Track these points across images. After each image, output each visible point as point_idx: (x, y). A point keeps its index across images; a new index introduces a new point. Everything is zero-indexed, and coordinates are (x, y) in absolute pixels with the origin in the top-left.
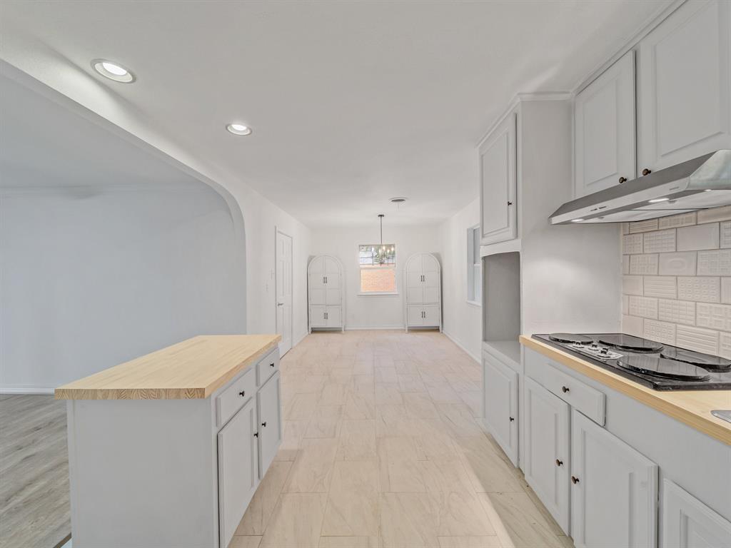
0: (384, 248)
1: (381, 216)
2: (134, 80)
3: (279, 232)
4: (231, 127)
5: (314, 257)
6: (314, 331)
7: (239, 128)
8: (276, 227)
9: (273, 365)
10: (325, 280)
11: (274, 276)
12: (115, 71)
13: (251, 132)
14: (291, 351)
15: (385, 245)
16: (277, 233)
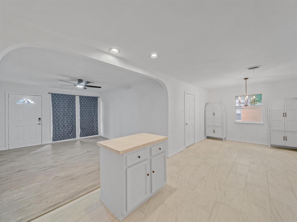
0: (247, 97)
1: (246, 79)
2: (119, 52)
3: (186, 93)
4: (152, 56)
5: (209, 103)
6: (208, 138)
7: (154, 55)
8: (185, 91)
9: (160, 149)
10: (214, 114)
11: (184, 112)
12: (115, 51)
13: (158, 56)
14: (193, 145)
15: (248, 95)
16: (186, 94)
